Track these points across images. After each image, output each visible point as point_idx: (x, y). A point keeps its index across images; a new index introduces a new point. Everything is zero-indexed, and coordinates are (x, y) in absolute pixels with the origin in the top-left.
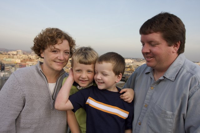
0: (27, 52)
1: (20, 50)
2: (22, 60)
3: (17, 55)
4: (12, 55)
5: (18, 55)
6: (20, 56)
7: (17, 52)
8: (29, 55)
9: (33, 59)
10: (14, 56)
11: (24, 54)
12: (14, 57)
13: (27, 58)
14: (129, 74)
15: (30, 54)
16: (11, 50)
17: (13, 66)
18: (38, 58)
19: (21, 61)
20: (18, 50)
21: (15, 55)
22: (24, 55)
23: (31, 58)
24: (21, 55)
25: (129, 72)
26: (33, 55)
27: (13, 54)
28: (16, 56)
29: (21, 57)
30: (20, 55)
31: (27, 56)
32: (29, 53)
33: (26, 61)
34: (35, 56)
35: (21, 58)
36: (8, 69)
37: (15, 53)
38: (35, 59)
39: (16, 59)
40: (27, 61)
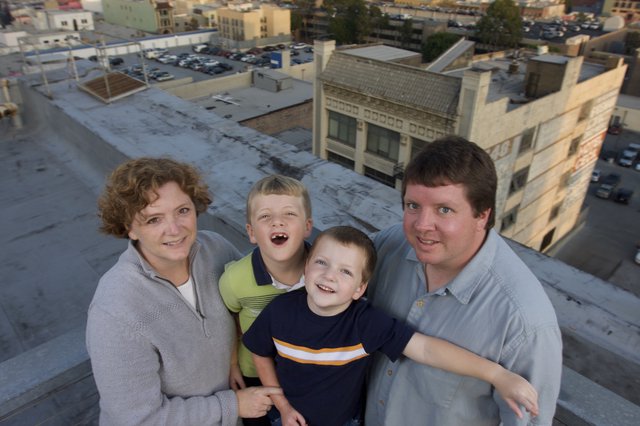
14: (435, 16)
25: (437, 11)
36: (23, 19)
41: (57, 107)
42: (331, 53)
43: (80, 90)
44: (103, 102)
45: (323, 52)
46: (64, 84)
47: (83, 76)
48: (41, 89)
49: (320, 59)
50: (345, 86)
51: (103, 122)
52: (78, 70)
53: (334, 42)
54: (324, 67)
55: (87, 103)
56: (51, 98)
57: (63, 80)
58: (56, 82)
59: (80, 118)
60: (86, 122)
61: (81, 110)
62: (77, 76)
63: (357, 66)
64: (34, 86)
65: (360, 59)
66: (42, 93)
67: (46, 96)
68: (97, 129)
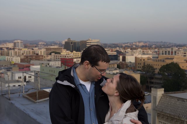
0: (30, 44)
1: (19, 41)
2: (23, 57)
3: (14, 49)
4: (6, 50)
5: (16, 50)
6: (19, 51)
7: (15, 44)
8: (35, 49)
9: (42, 56)
10: (10, 51)
11: (26, 47)
12: (10, 53)
13: (31, 54)
15: (36, 47)
16: (5, 42)
17: (9, 69)
18: (50, 54)
19: (22, 60)
20: (16, 41)
21: (11, 49)
22: (26, 49)
23: (38, 54)
24: (21, 50)
26: (41, 49)
27: (7, 48)
28: (13, 51)
29: (22, 52)
30: (19, 49)
31: (31, 51)
32: (35, 45)
33: (29, 60)
34: (45, 50)
35: (21, 54)
37: (11, 45)
38: (45, 55)
39: (13, 57)
40: (31, 59)
41: (12, 103)
42: (161, 95)
43: (24, 97)
44: (34, 102)
45: (157, 95)
46: (17, 95)
47: (27, 92)
48: (6, 96)
49: (155, 98)
50: (170, 114)
51: (32, 110)
52: (24, 89)
53: (163, 89)
54: (157, 103)
55: (26, 102)
56: (9, 100)
57: (17, 93)
58: (13, 93)
59: (22, 108)
60: (24, 109)
61: (22, 105)
62: (24, 91)
63: (178, 103)
64: (3, 95)
65: (179, 99)
66: (6, 98)
67: (7, 99)
68: (29, 112)
